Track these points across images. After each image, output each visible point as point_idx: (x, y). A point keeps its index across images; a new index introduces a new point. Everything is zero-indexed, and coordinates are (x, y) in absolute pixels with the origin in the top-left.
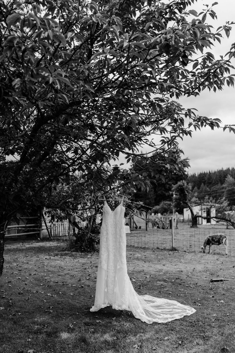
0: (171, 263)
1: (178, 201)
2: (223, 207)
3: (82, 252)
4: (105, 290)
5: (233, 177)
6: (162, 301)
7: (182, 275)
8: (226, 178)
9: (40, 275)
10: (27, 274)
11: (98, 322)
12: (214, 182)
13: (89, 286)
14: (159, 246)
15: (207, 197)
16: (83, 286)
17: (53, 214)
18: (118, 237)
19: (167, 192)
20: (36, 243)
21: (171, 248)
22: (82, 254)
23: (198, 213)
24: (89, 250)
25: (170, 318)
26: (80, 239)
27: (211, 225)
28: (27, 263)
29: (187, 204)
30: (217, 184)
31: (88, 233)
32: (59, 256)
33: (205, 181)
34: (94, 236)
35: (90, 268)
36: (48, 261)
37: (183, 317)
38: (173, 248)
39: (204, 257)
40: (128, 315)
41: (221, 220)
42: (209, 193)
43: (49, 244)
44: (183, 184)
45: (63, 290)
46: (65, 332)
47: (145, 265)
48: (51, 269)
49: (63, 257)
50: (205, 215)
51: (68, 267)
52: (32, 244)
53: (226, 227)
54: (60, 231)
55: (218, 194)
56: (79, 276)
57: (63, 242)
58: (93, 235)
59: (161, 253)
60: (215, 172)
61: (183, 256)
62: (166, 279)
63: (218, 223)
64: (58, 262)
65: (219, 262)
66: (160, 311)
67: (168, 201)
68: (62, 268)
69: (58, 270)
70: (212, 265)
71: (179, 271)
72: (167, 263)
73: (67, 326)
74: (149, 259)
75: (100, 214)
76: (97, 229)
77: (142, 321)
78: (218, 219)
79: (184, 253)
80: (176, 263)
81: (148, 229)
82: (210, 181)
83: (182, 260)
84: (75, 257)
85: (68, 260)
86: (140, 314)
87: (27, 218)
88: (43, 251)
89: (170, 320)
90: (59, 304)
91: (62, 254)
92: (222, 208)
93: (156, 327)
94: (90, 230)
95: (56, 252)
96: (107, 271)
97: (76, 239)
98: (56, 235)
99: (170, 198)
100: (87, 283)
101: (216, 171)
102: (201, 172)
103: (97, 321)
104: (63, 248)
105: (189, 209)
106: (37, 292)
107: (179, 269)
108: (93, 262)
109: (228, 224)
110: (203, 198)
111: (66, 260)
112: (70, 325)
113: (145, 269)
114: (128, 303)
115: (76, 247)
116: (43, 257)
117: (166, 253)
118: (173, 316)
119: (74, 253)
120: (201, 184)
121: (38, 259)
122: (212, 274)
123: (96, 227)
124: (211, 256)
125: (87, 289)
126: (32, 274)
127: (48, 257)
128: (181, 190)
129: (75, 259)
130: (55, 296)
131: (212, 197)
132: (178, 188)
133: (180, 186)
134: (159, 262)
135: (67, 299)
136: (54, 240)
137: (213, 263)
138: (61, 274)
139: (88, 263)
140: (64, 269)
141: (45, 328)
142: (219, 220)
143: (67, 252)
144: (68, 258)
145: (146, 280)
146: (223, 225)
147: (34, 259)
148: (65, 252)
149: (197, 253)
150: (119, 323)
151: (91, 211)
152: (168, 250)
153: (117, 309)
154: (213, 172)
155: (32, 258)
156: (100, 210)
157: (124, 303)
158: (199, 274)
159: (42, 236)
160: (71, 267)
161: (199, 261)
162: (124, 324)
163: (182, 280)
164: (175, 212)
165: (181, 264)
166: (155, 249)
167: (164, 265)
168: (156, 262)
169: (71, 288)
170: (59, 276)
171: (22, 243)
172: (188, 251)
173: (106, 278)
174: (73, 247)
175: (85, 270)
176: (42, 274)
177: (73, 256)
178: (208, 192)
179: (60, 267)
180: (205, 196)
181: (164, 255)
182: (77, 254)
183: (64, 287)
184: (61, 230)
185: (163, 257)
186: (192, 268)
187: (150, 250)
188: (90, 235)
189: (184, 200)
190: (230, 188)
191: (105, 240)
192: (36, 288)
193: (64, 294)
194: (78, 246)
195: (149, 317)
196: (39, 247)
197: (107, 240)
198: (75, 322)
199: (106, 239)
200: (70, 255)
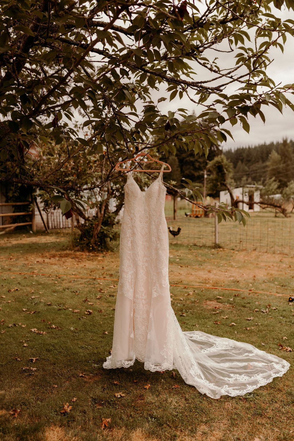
0: (219, 269)
1: (214, 182)
2: (272, 189)
3: (90, 251)
4: (130, 335)
5: (278, 153)
6: (224, 343)
7: (241, 288)
8: (270, 154)
9: (25, 291)
10: (4, 289)
11: (119, 396)
12: (253, 159)
13: (100, 311)
14: (196, 241)
15: (245, 178)
16: (91, 311)
17: (46, 199)
18: (154, 239)
19: (196, 172)
20: (27, 237)
21: (214, 245)
22: (89, 255)
23: (238, 197)
24: (99, 249)
25: (249, 384)
26: (87, 234)
27: (254, 212)
28: (10, 270)
29: (225, 185)
30: (258, 162)
31: (98, 225)
32: (57, 258)
33: (243, 159)
34: (106, 230)
35: (102, 277)
36: (40, 266)
37: (271, 380)
38: (217, 244)
39: (261, 257)
40: (172, 377)
41: (269, 206)
42: (247, 173)
43: (45, 240)
44: (222, 159)
45: (59, 320)
46: (55, 425)
47: (182, 272)
48: (43, 280)
49: (63, 259)
50: (246, 199)
51: (69, 277)
52: (21, 239)
53: (273, 215)
54: (60, 222)
55: (258, 174)
56: (85, 293)
57: (65, 237)
58: (105, 228)
59: (200, 251)
60: (256, 148)
61: (232, 256)
62: (220, 296)
63: (264, 210)
64: (55, 267)
65: (284, 265)
66: (226, 365)
67: (197, 183)
68: (59, 278)
69: (53, 282)
70: (278, 271)
71: (234, 282)
72: (213, 267)
73: (60, 408)
74: (185, 261)
75: (115, 199)
76: (111, 219)
77: (199, 393)
78: (265, 204)
79: (232, 251)
80: (226, 268)
81: (176, 218)
82: (249, 159)
83: (234, 264)
84: (79, 259)
85: (69, 264)
86: (196, 378)
87: (14, 204)
88: (35, 250)
89: (251, 389)
90: (48, 351)
91: (61, 254)
92: (271, 191)
93: (229, 405)
94: (102, 221)
95: (53, 252)
96: (134, 302)
97: (82, 234)
98: (55, 227)
99: (200, 179)
100: (98, 305)
101: (257, 145)
102: (239, 148)
103: (116, 394)
104: (64, 246)
105: (229, 192)
106: (15, 325)
107: (232, 279)
108: (106, 268)
109: (277, 211)
110: (240, 179)
111: (66, 264)
112: (66, 406)
113: (183, 277)
114: (172, 358)
115: (81, 244)
116: (34, 259)
117: (207, 252)
118: (253, 379)
119: (78, 253)
120: (238, 162)
121: (26, 262)
122: (282, 286)
123: (109, 217)
124: (269, 255)
125: (98, 318)
126: (12, 290)
127: (40, 260)
128: (220, 168)
129: (79, 263)
130: (44, 333)
131: (251, 177)
132: (215, 165)
133: (218, 162)
134: (202, 267)
135: (63, 339)
136: (52, 233)
137: (276, 266)
138: (58, 288)
139: (98, 270)
140: (63, 280)
141: (16, 415)
142: (266, 206)
143: (68, 252)
144: (69, 262)
145: (189, 299)
146: (271, 212)
147: (21, 262)
148: (65, 252)
149: (250, 251)
150: (157, 396)
151: (102, 194)
152: (209, 247)
153: (153, 370)
154: (253, 147)
155: (17, 262)
156: (115, 192)
157: (165, 359)
158: (263, 286)
159: (35, 228)
160: (73, 276)
161: (257, 264)
162: (166, 400)
163: (243, 298)
164: (206, 197)
165: (232, 269)
166: (191, 246)
167: (209, 272)
168: (197, 267)
169: (72, 316)
170: (54, 292)
171: (8, 238)
172: (237, 249)
173: (132, 315)
174: (77, 245)
175: (95, 282)
176: (29, 289)
177: (77, 258)
178: (247, 171)
179: (57, 276)
180: (242, 177)
181: (206, 255)
182: (82, 255)
183: (60, 314)
184: (61, 220)
185: (204, 258)
186: (251, 276)
187: (184, 248)
188: (101, 227)
189: (222, 180)
190: (274, 167)
191: (129, 244)
192: (14, 316)
193: (60, 327)
194: (84, 244)
195: (210, 382)
196: (30, 244)
197: (132, 245)
198: (75, 399)
199: (131, 243)
200: (73, 256)
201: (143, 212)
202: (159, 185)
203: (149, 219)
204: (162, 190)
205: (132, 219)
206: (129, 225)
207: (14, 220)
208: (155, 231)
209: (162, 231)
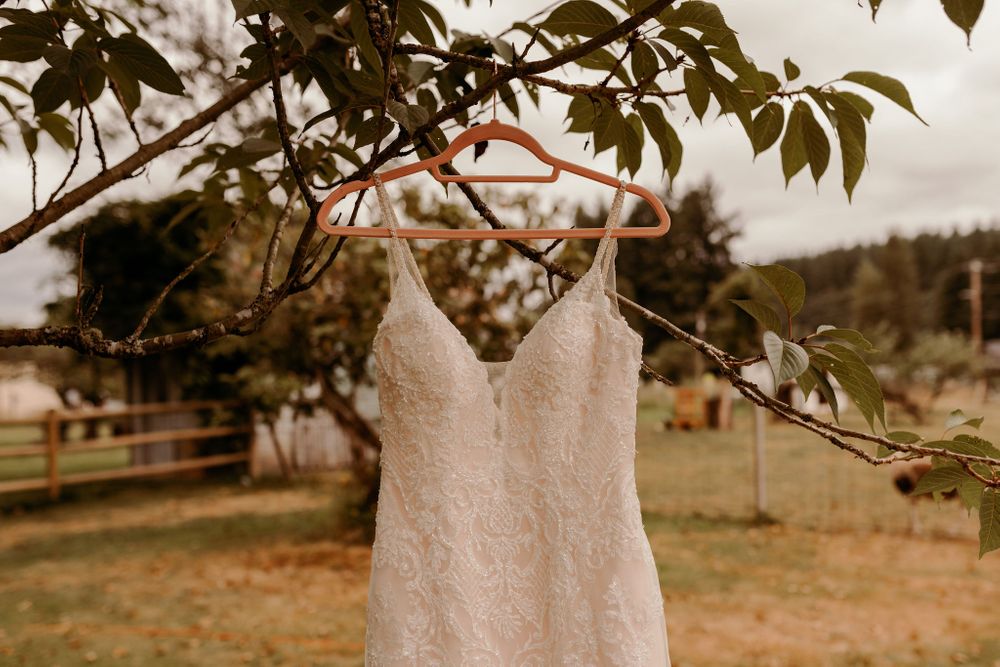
0: (789, 605)
20: (232, 496)
21: (751, 513)
38: (761, 512)
61: (813, 554)
70: (977, 610)
72: (767, 599)
83: (830, 584)
85: (319, 592)
91: (304, 555)
95: (284, 548)
98: (313, 464)
107: (842, 647)
111: (311, 590)
117: (738, 540)
119: (355, 551)
127: (237, 574)
129: (350, 588)
134: (731, 599)
136: (301, 482)
143: (326, 546)
144: (322, 581)
148: (317, 547)
152: (738, 521)
159: (257, 469)
161: (901, 583)
166: (686, 520)
167: (760, 618)
172: (824, 526)
177: (349, 567)
186: (902, 637)
200: (337, 561)
201: (499, 495)
202: (597, 315)
203: (542, 537)
204: (614, 349)
205: (427, 542)
206: (411, 585)
207: (204, 447)
208: (583, 614)
209: (625, 617)
